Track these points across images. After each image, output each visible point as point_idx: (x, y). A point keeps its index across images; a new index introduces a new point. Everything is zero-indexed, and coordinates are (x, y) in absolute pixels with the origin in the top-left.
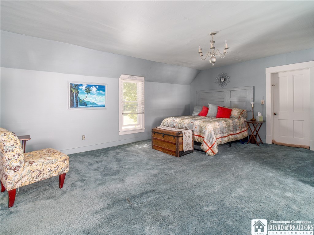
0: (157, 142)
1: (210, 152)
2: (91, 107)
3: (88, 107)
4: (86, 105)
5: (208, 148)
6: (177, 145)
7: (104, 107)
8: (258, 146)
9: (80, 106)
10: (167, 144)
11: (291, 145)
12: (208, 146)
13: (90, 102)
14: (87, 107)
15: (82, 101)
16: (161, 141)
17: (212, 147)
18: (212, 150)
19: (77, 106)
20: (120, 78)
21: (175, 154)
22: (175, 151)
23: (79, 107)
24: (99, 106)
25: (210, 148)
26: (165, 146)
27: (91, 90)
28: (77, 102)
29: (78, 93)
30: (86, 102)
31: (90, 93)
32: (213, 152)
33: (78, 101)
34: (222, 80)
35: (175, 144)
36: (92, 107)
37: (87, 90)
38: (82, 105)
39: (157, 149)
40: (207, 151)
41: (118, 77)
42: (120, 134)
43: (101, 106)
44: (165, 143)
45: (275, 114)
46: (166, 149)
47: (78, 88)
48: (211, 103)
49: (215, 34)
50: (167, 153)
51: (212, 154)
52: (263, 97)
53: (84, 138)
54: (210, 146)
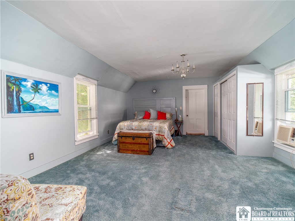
0: (125, 146)
1: (169, 146)
2: (40, 112)
3: (37, 112)
4: (34, 110)
5: (168, 143)
6: (150, 145)
7: (58, 112)
8: (182, 137)
9: (24, 110)
10: (138, 146)
11: (196, 134)
12: (168, 142)
13: (39, 105)
14: (35, 112)
15: (27, 103)
16: (131, 143)
17: (170, 141)
18: (171, 144)
19: (20, 112)
20: (74, 78)
21: (148, 153)
22: (148, 150)
23: (22, 112)
24: (51, 111)
25: (169, 143)
26: (136, 147)
27: (40, 89)
28: (19, 105)
29: (19, 91)
30: (33, 105)
31: (38, 92)
32: (171, 145)
33: (21, 104)
34: (154, 91)
35: (148, 144)
36: (43, 112)
37: (34, 88)
38: (27, 110)
39: (125, 152)
40: (167, 145)
41: (72, 76)
42: (76, 144)
43: (54, 111)
44: (136, 145)
45: (187, 116)
46: (137, 151)
47: (20, 84)
48: (151, 108)
49: (184, 55)
50: (138, 154)
51: (171, 147)
52: (181, 105)
53: (31, 157)
54: (169, 142)
